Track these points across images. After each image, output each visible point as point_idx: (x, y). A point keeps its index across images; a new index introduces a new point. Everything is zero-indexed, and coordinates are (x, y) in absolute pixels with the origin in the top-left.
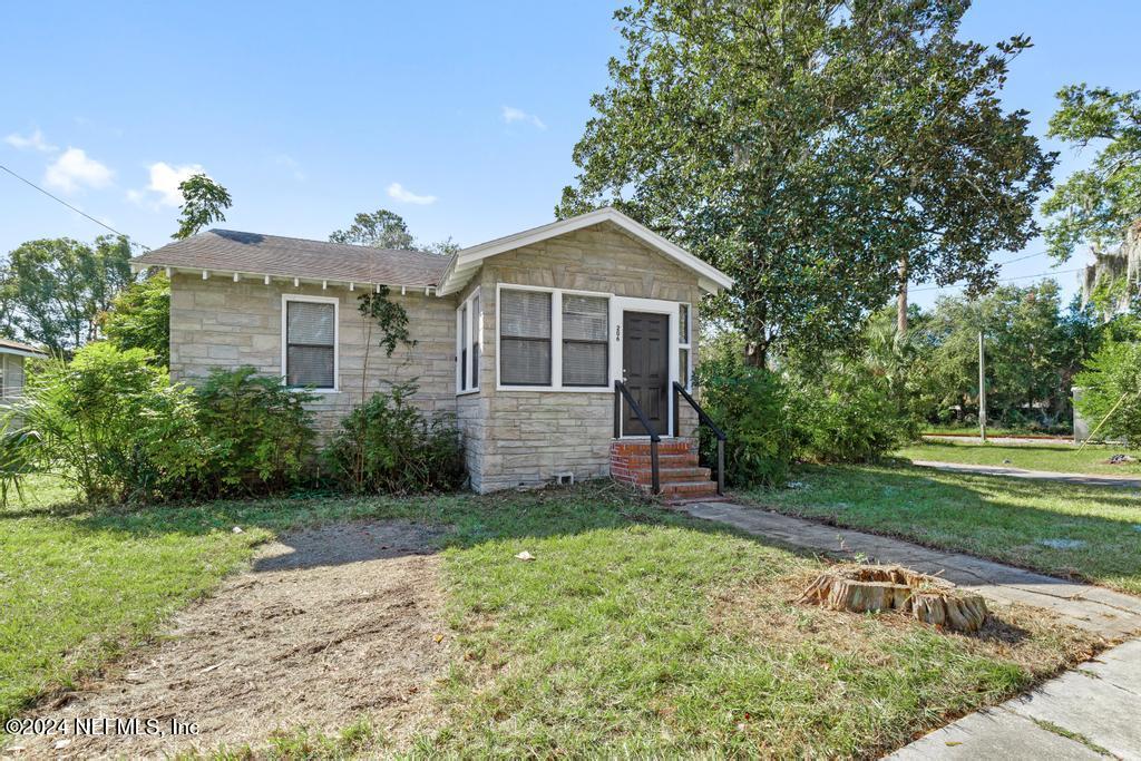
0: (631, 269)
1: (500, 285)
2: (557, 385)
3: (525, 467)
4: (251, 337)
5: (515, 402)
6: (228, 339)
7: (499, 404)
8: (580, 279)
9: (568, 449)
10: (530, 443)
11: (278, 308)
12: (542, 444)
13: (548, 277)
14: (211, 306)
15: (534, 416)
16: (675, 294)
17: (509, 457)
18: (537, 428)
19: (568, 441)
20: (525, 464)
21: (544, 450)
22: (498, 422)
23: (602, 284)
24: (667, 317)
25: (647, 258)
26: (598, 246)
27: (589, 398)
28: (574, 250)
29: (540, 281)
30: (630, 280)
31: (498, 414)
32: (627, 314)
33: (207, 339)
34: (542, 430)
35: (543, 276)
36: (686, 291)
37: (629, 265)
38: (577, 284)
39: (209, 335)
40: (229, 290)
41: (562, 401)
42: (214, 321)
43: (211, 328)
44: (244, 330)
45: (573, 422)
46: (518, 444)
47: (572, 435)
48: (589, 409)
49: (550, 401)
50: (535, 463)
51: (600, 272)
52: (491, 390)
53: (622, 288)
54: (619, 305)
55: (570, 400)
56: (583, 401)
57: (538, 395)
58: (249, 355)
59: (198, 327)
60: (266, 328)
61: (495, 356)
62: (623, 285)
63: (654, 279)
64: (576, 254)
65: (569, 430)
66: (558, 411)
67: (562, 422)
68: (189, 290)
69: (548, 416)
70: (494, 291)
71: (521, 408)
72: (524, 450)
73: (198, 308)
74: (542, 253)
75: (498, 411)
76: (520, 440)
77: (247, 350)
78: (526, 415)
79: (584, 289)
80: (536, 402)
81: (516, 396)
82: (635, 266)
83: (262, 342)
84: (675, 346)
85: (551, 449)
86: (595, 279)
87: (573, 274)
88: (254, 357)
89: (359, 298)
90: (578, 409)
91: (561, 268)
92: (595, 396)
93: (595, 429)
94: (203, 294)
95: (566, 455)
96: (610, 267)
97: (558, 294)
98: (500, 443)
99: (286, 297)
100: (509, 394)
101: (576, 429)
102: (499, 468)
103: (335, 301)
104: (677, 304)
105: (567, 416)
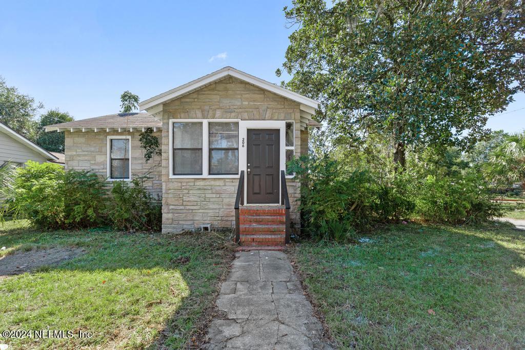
0: (252, 103)
1: (171, 121)
2: (205, 174)
3: (186, 220)
4: (95, 157)
5: (180, 184)
6: (86, 158)
7: (171, 185)
8: (218, 113)
9: (211, 211)
10: (188, 207)
11: (105, 143)
12: (195, 208)
13: (199, 114)
14: (80, 144)
15: (191, 192)
16: (282, 116)
17: (177, 215)
18: (192, 199)
19: (211, 206)
20: (185, 219)
21: (196, 211)
22: (170, 196)
23: (233, 114)
24: (278, 131)
25: (262, 96)
26: (230, 92)
27: (225, 182)
28: (215, 96)
29: (194, 116)
30: (251, 110)
31: (170, 191)
32: (249, 131)
33: (79, 158)
34: (196, 200)
35: (196, 114)
36: (291, 113)
37: (251, 101)
38: (217, 116)
39: (79, 156)
40: (87, 136)
41: (208, 183)
42: (81, 150)
43: (81, 153)
44: (93, 153)
45: (214, 196)
46: (182, 207)
47: (213, 203)
48: (224, 188)
49: (202, 183)
50: (191, 218)
51: (232, 107)
52: (167, 178)
53: (246, 115)
54: (245, 126)
55: (213, 183)
56: (221, 183)
57: (193, 180)
58: (94, 164)
59: (75, 153)
60: (101, 152)
61: (168, 160)
62: (246, 113)
63: (267, 108)
64: (215, 98)
65: (211, 200)
66: (205, 189)
67: (208, 196)
68: (71, 137)
69: (199, 192)
70: (168, 124)
71: (183, 187)
72: (185, 211)
73: (75, 145)
74: (196, 100)
75: (170, 189)
76: (183, 205)
77: (93, 162)
78: (186, 191)
79: (222, 118)
80: (192, 184)
81: (180, 181)
82: (254, 101)
83: (99, 159)
84: (283, 148)
85: (201, 211)
86: (228, 111)
87: (215, 110)
88: (97, 165)
89: (139, 135)
90: (218, 188)
91: (207, 108)
92: (228, 180)
93: (228, 200)
94: (76, 139)
95: (210, 215)
96: (239, 104)
97: (205, 122)
98: (171, 207)
99: (109, 138)
100: (176, 180)
101: (217, 199)
102: (170, 221)
103: (129, 137)
104: (284, 122)
105: (210, 192)
